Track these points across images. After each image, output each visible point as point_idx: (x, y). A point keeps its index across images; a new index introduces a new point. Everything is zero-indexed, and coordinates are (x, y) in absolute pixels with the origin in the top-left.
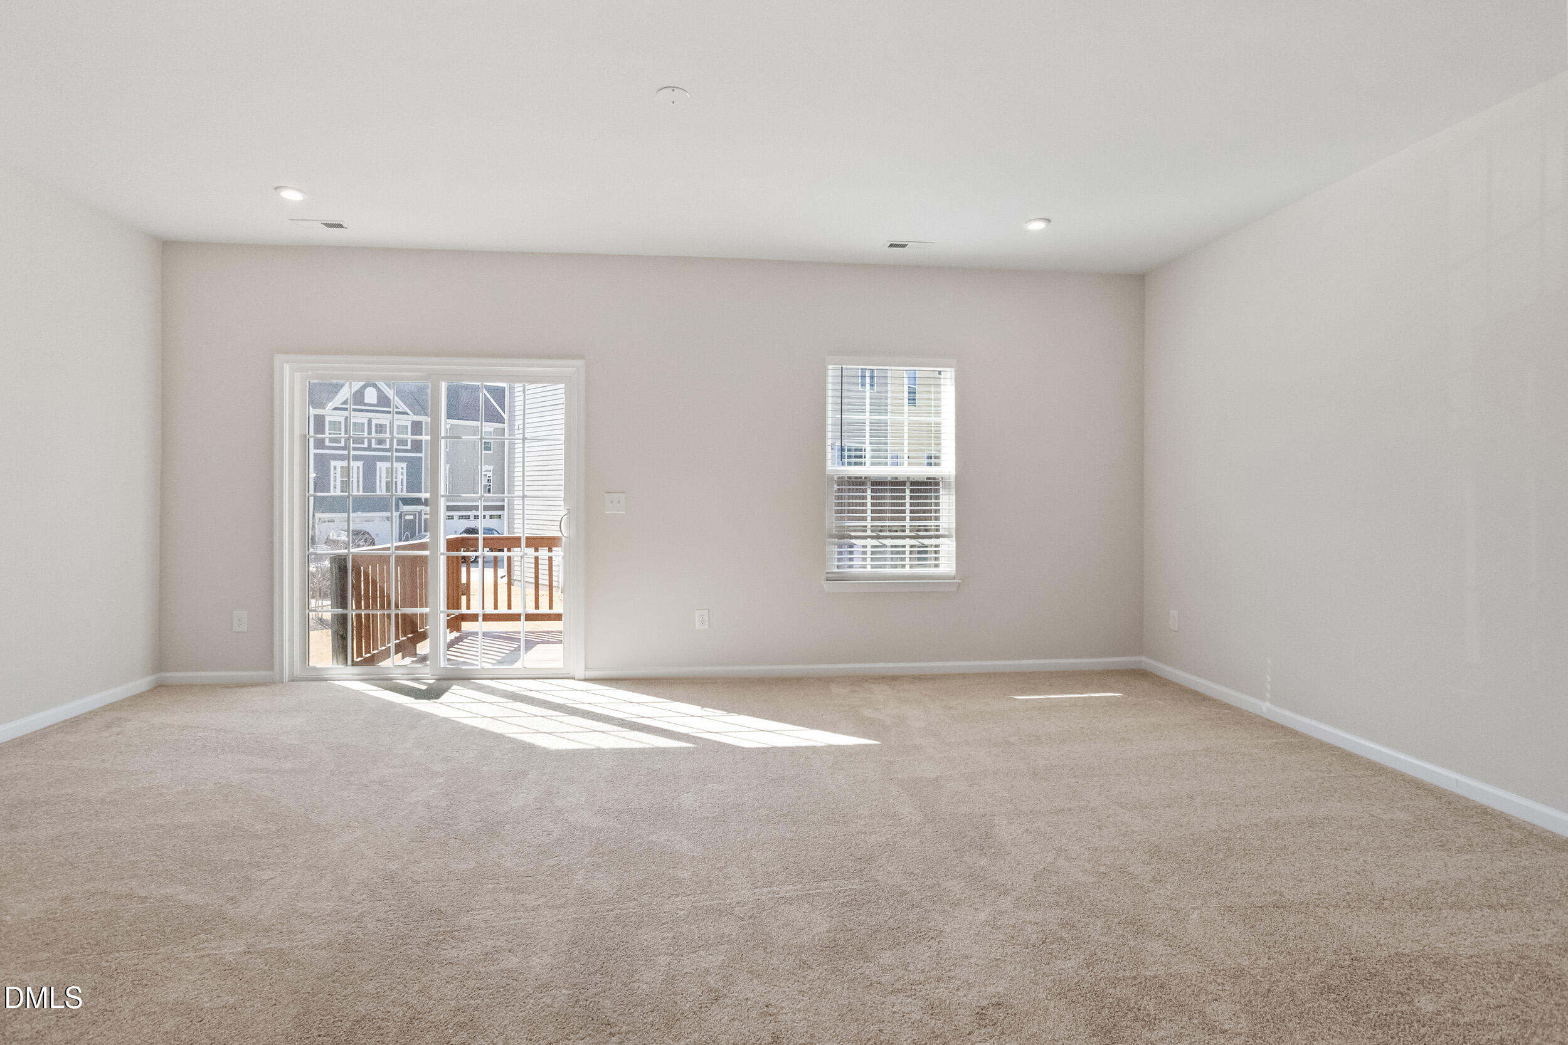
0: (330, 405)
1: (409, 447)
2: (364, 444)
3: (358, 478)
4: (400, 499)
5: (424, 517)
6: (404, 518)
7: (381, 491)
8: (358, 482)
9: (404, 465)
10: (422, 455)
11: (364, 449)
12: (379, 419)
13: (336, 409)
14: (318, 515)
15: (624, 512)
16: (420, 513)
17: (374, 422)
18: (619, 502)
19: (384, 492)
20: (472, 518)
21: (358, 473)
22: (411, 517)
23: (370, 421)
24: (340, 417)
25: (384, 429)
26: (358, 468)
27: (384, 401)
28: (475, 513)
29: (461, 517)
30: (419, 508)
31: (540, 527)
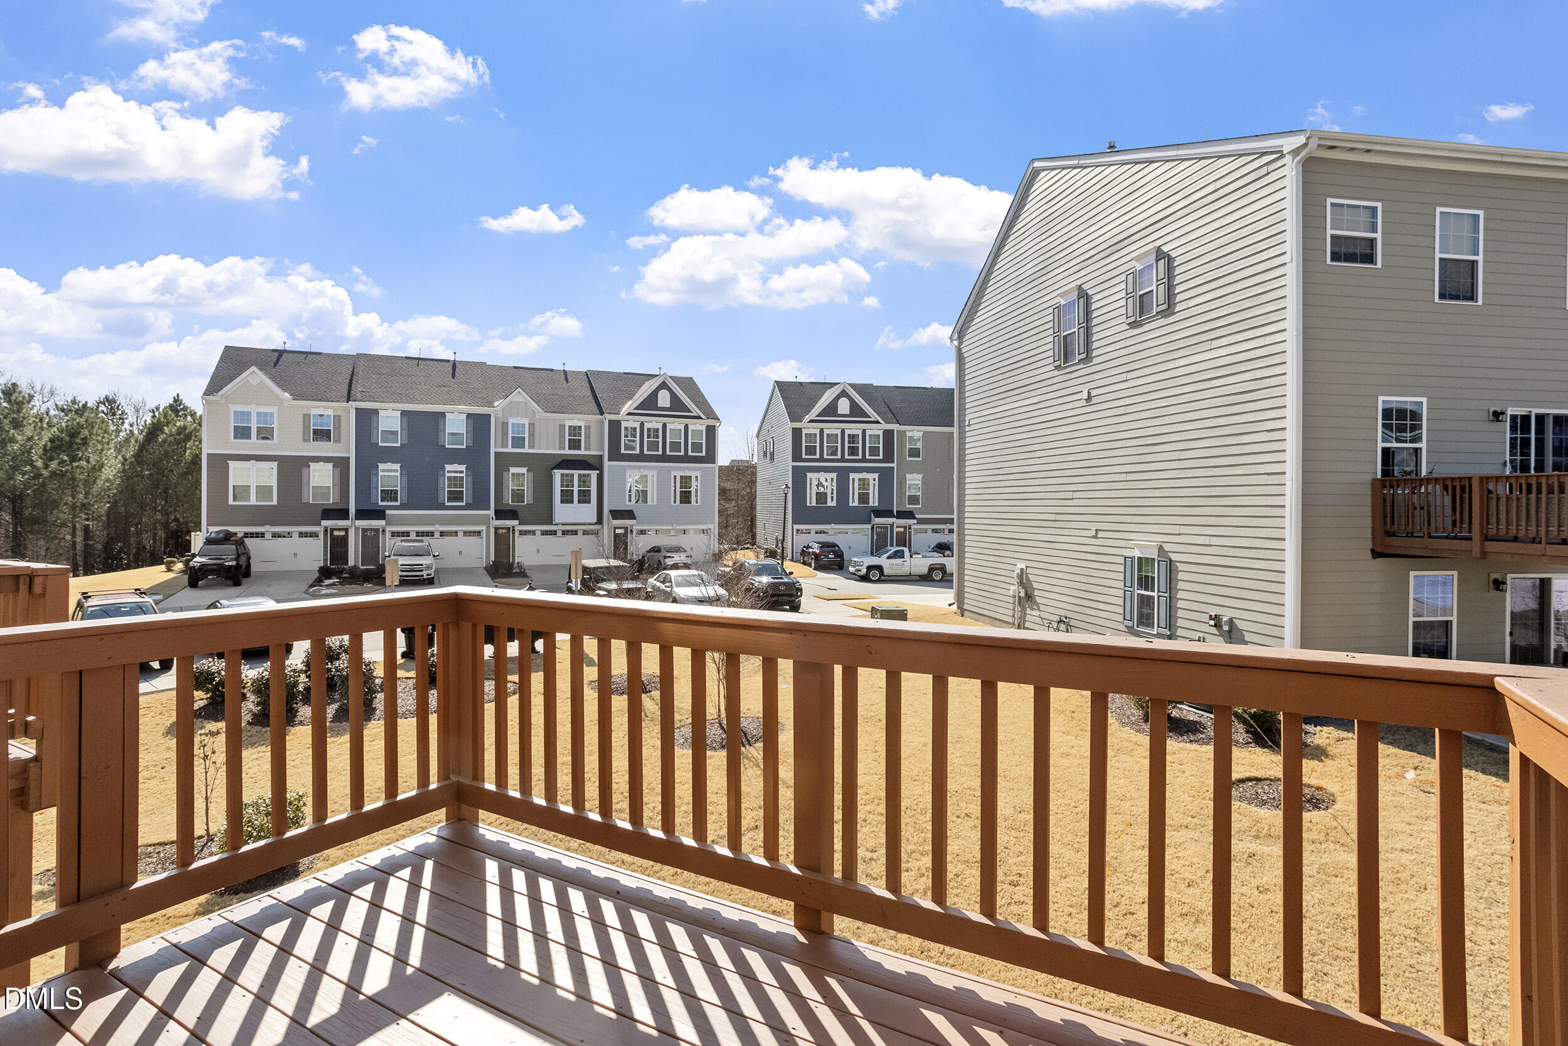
0: (807, 418)
1: (881, 457)
2: (837, 455)
4: (872, 511)
5: (896, 530)
7: (854, 502)
9: (876, 476)
10: (894, 465)
12: (854, 429)
13: (811, 421)
14: (796, 527)
17: (847, 432)
19: (856, 504)
20: (947, 532)
21: (832, 485)
22: (883, 530)
23: (843, 431)
24: (814, 429)
25: (857, 439)
27: (856, 410)
28: (950, 526)
29: (935, 531)
30: (891, 520)
31: (995, 546)
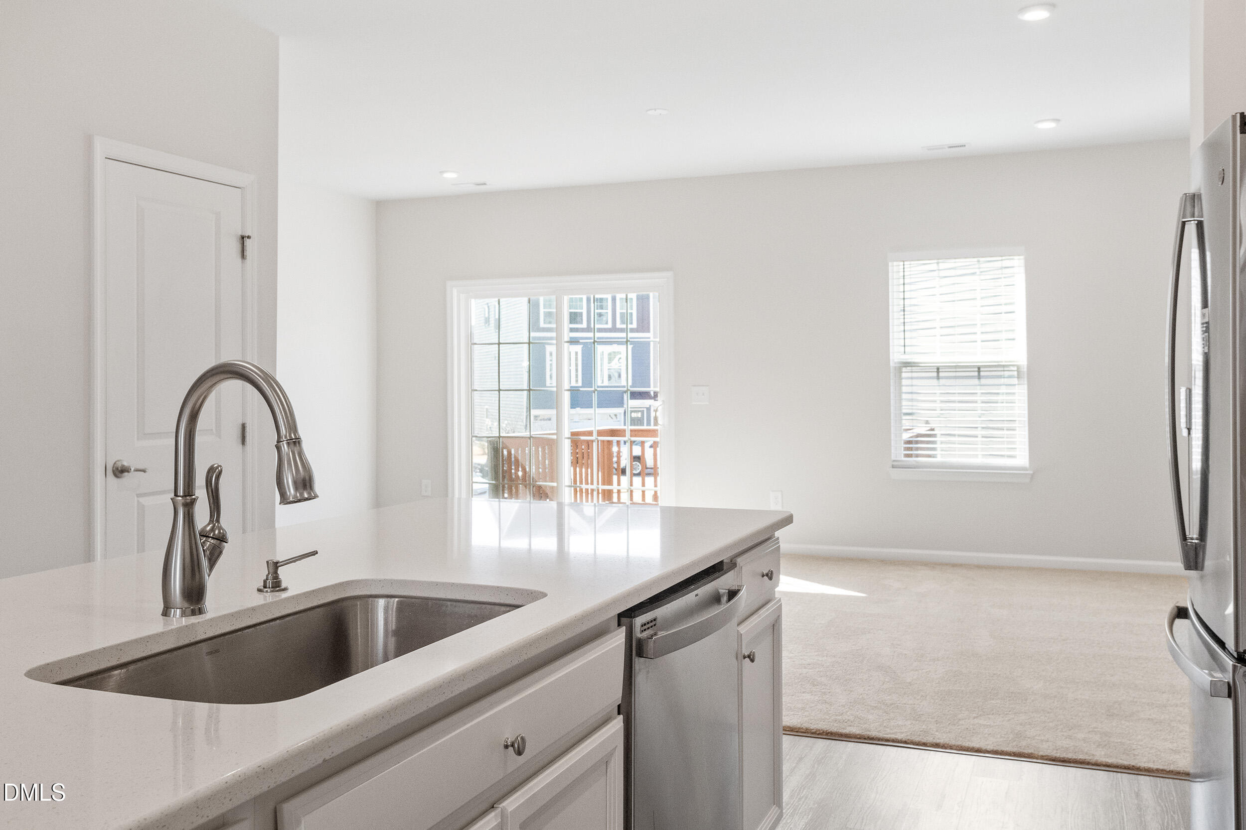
2: (582, 323)
3: (577, 365)
6: (631, 416)
8: (577, 370)
11: (583, 330)
15: (707, 403)
16: (648, 409)
18: (703, 394)
21: (576, 359)
22: (639, 415)
25: (604, 304)
26: (576, 353)
